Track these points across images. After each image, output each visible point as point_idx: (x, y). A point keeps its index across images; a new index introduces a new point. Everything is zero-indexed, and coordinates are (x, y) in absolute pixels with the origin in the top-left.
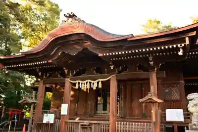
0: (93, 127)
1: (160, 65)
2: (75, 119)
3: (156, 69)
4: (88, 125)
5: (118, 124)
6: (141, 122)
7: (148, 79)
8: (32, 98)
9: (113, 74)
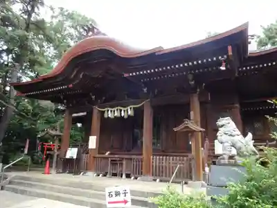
0: (124, 162)
1: (204, 84)
2: (104, 154)
3: (198, 90)
4: (119, 161)
5: (153, 159)
6: (180, 156)
7: (189, 104)
8: (56, 130)
9: (147, 99)
